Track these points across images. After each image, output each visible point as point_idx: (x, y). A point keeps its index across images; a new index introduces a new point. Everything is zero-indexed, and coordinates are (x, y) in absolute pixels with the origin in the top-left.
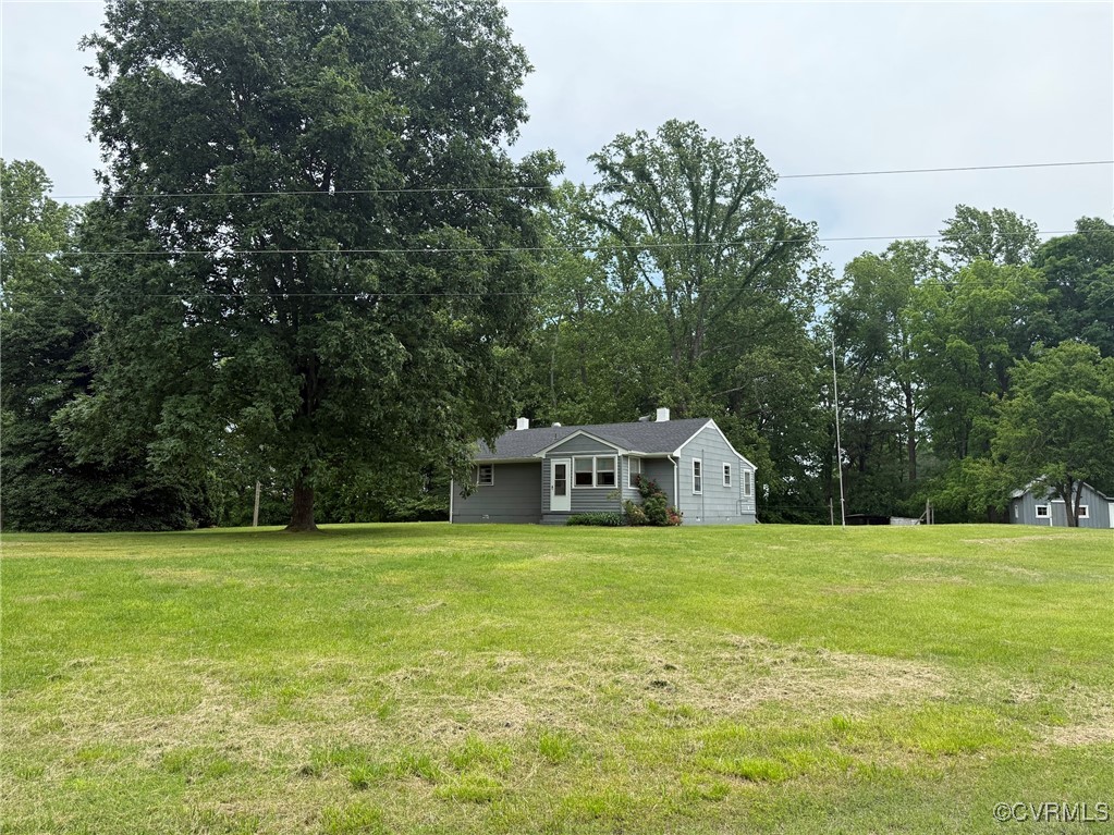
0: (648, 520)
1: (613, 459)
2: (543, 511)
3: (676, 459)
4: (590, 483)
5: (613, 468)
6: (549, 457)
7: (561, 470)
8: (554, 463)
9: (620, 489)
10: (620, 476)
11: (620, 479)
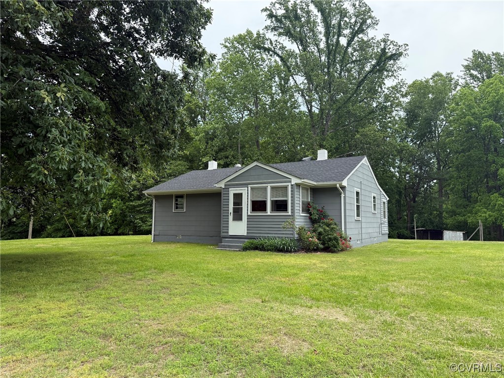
0: (321, 246)
1: (286, 187)
2: (223, 234)
3: (343, 188)
4: (265, 209)
5: (287, 196)
6: (227, 187)
7: (238, 197)
8: (232, 191)
9: (293, 215)
10: (293, 203)
11: (293, 206)
